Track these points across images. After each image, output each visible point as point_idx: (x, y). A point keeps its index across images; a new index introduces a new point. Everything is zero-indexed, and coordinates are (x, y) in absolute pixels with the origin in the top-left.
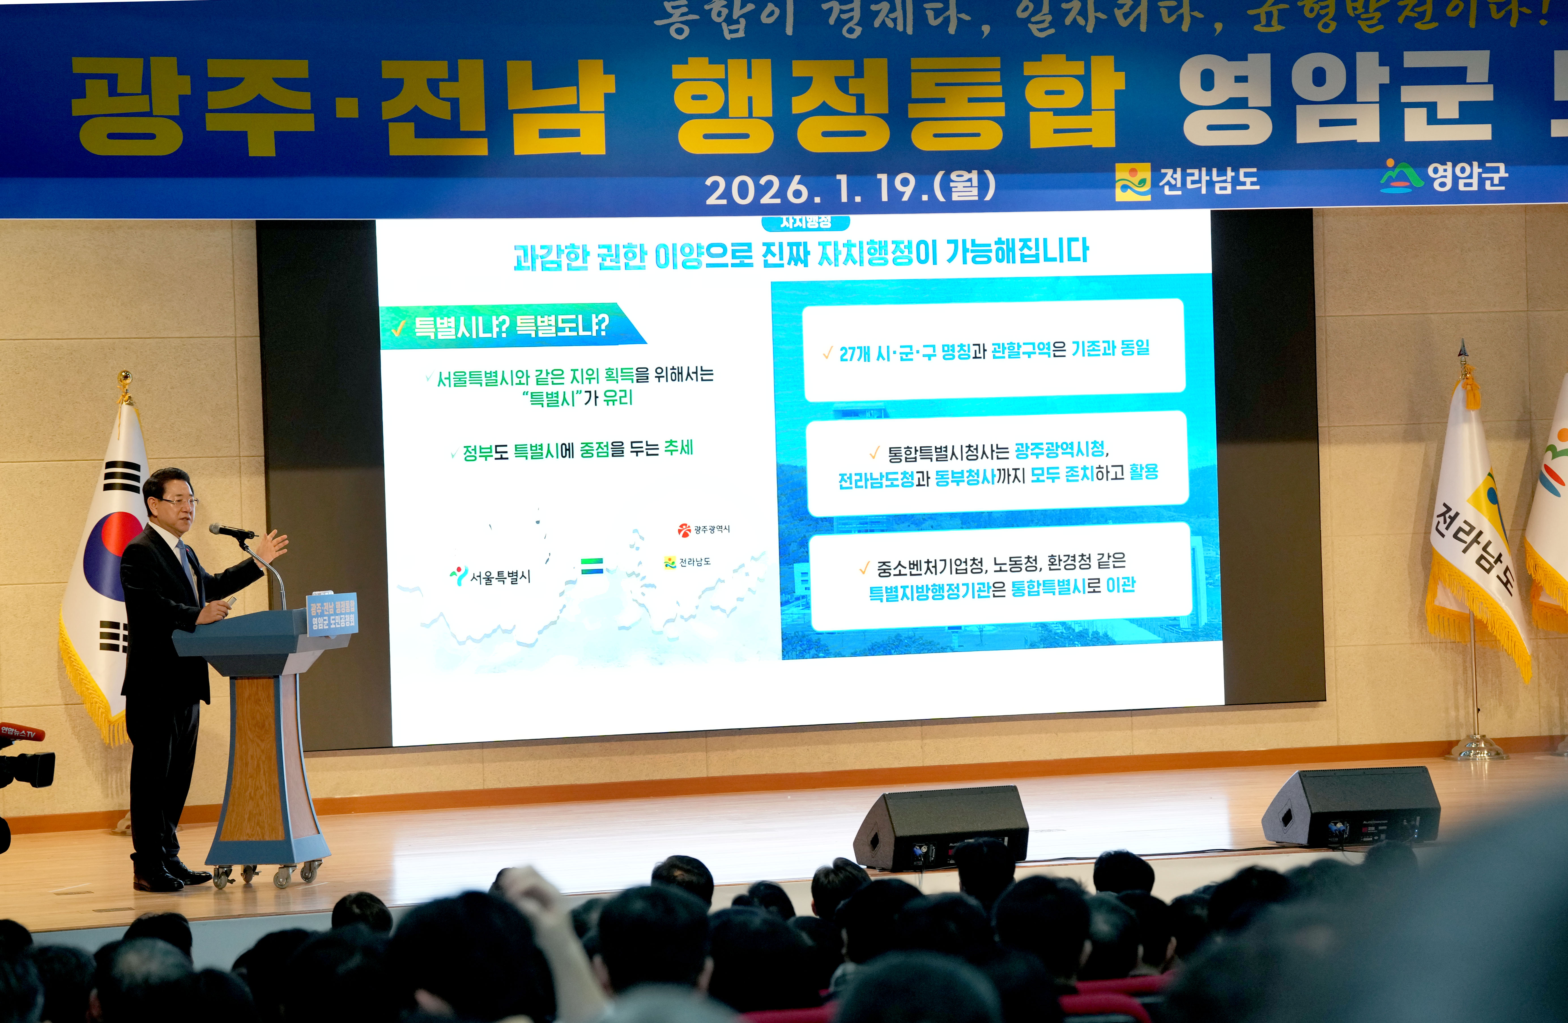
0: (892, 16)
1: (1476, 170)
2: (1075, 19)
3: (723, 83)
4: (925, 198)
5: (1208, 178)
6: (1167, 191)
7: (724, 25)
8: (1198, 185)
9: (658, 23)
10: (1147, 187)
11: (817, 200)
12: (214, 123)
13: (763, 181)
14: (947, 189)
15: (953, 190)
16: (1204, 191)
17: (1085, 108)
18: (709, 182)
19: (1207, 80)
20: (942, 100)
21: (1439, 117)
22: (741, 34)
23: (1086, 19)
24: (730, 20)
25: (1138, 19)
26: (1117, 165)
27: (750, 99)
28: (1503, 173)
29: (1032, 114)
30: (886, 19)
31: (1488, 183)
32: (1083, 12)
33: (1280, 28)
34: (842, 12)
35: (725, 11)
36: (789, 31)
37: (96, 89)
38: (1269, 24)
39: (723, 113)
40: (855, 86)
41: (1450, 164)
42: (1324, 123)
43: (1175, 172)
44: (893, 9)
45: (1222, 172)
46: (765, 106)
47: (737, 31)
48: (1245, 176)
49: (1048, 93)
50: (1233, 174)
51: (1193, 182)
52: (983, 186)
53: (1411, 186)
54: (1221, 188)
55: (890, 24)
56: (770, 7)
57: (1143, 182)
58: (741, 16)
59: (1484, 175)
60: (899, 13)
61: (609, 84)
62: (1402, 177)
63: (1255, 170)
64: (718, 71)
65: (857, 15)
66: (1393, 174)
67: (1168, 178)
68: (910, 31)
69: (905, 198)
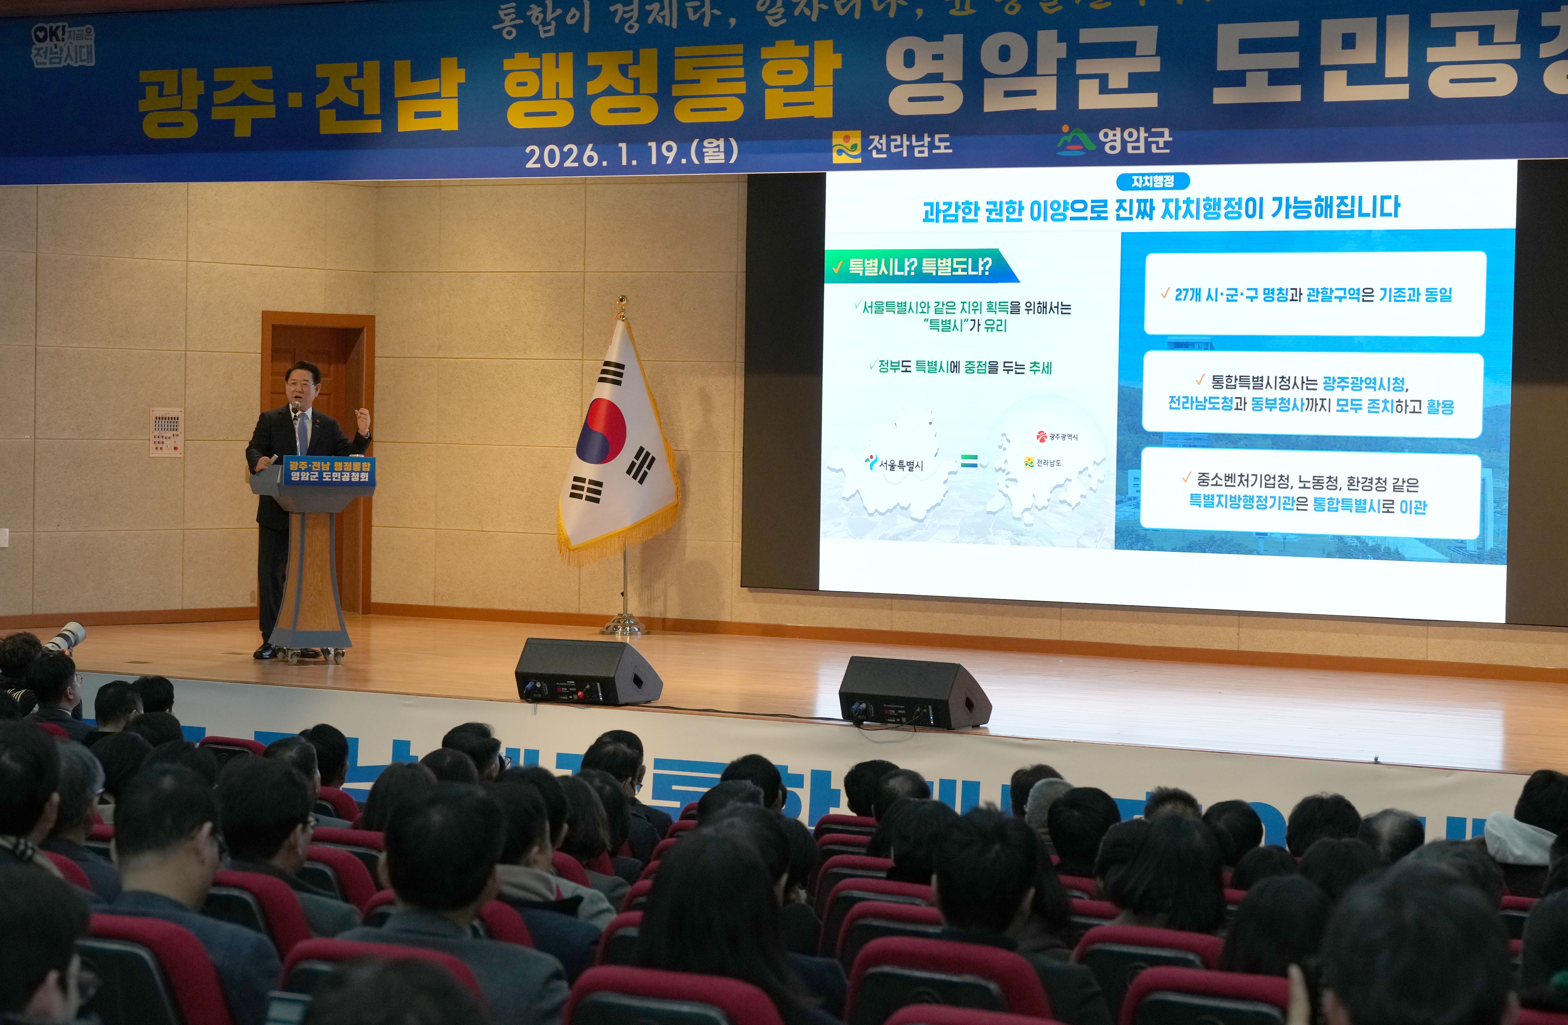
0: (662, 14)
1: (1143, 135)
2: (802, 10)
3: (539, 72)
4: (684, 161)
5: (908, 143)
6: (875, 155)
7: (540, 27)
8: (900, 149)
9: (495, 27)
10: (858, 152)
11: (605, 163)
12: (218, 114)
13: (566, 149)
14: (700, 155)
15: (705, 154)
16: (905, 154)
17: (808, 85)
18: (528, 150)
19: (909, 59)
20: (698, 81)
21: (1110, 87)
22: (552, 34)
23: (811, 10)
24: (544, 23)
25: (853, 8)
26: (834, 133)
27: (557, 84)
28: (1167, 137)
29: (767, 91)
30: (657, 17)
31: (1154, 146)
32: (809, 5)
33: (972, 11)
34: (625, 12)
35: (541, 16)
36: (586, 29)
37: (152, 91)
38: (962, 9)
39: (538, 96)
40: (633, 72)
41: (1118, 129)
42: (1008, 94)
43: (881, 138)
44: (662, 9)
45: (920, 138)
46: (568, 91)
47: (549, 31)
48: (939, 142)
49: (780, 73)
50: (929, 139)
51: (896, 147)
52: (728, 152)
53: (1084, 149)
54: (920, 152)
55: (660, 20)
56: (573, 11)
57: (854, 147)
58: (552, 20)
59: (1150, 139)
60: (666, 12)
61: (461, 76)
62: (1076, 141)
63: (947, 136)
64: (535, 63)
65: (635, 14)
66: (1069, 138)
67: (875, 143)
68: (675, 26)
69: (669, 162)
